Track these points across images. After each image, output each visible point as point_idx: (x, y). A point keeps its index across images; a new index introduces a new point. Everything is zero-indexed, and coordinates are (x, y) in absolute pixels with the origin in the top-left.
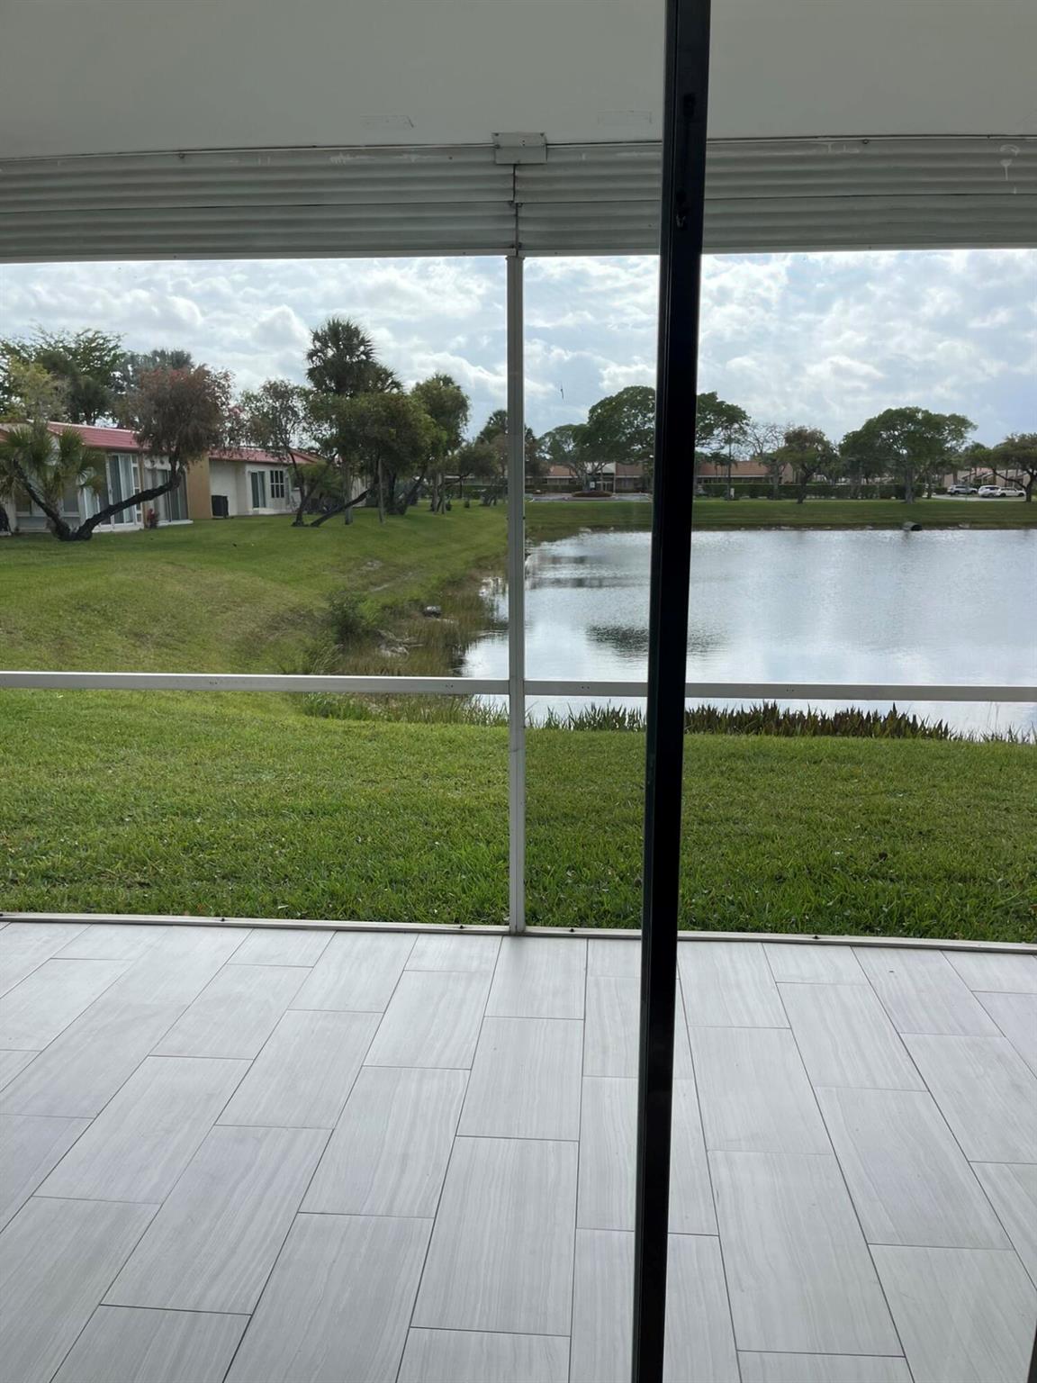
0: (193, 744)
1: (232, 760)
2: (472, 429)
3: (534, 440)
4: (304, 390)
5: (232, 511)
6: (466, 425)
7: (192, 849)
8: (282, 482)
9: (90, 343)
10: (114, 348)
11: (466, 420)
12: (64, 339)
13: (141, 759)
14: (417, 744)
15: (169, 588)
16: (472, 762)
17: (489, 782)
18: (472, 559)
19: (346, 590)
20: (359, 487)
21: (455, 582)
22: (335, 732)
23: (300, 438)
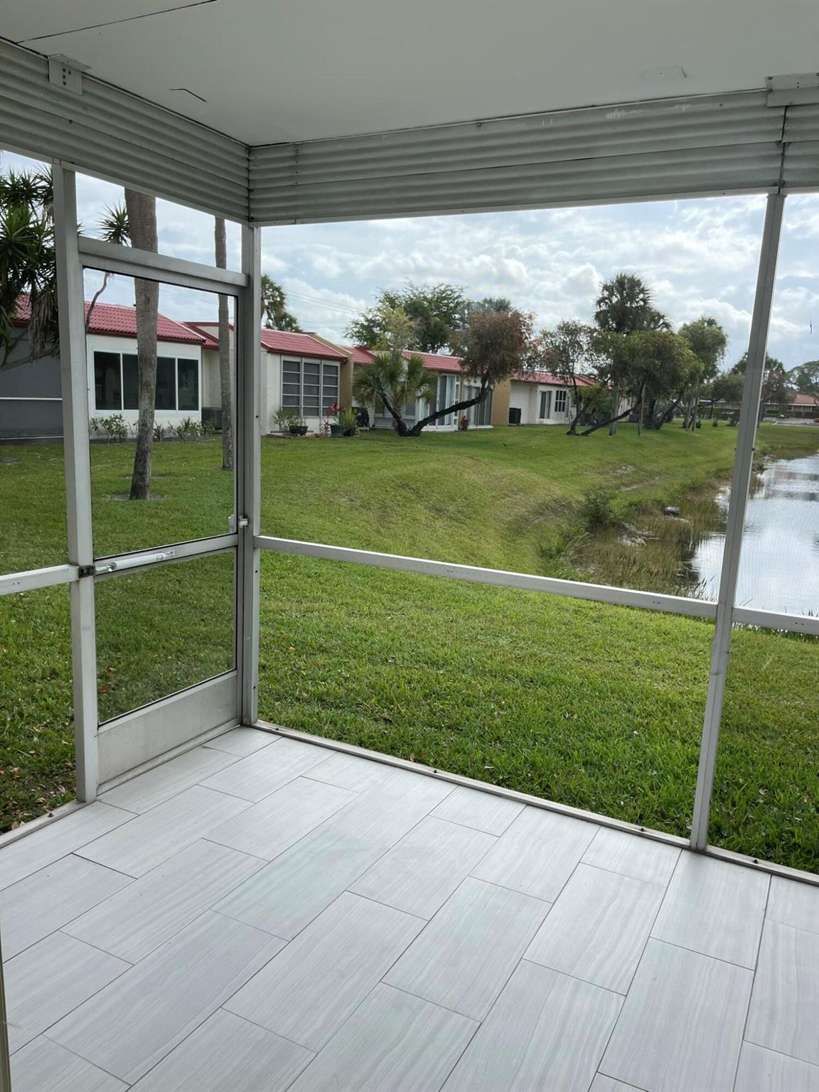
0: (454, 604)
1: (480, 622)
2: (726, 363)
3: (784, 373)
4: (590, 328)
5: (523, 420)
6: (722, 358)
7: (431, 695)
8: (564, 399)
9: (442, 294)
10: (457, 298)
11: (723, 354)
12: (425, 291)
13: (413, 612)
14: (636, 631)
15: (466, 476)
16: (682, 657)
17: (695, 679)
18: (713, 469)
19: (601, 488)
20: (625, 405)
21: (695, 488)
22: (567, 610)
23: (583, 366)
